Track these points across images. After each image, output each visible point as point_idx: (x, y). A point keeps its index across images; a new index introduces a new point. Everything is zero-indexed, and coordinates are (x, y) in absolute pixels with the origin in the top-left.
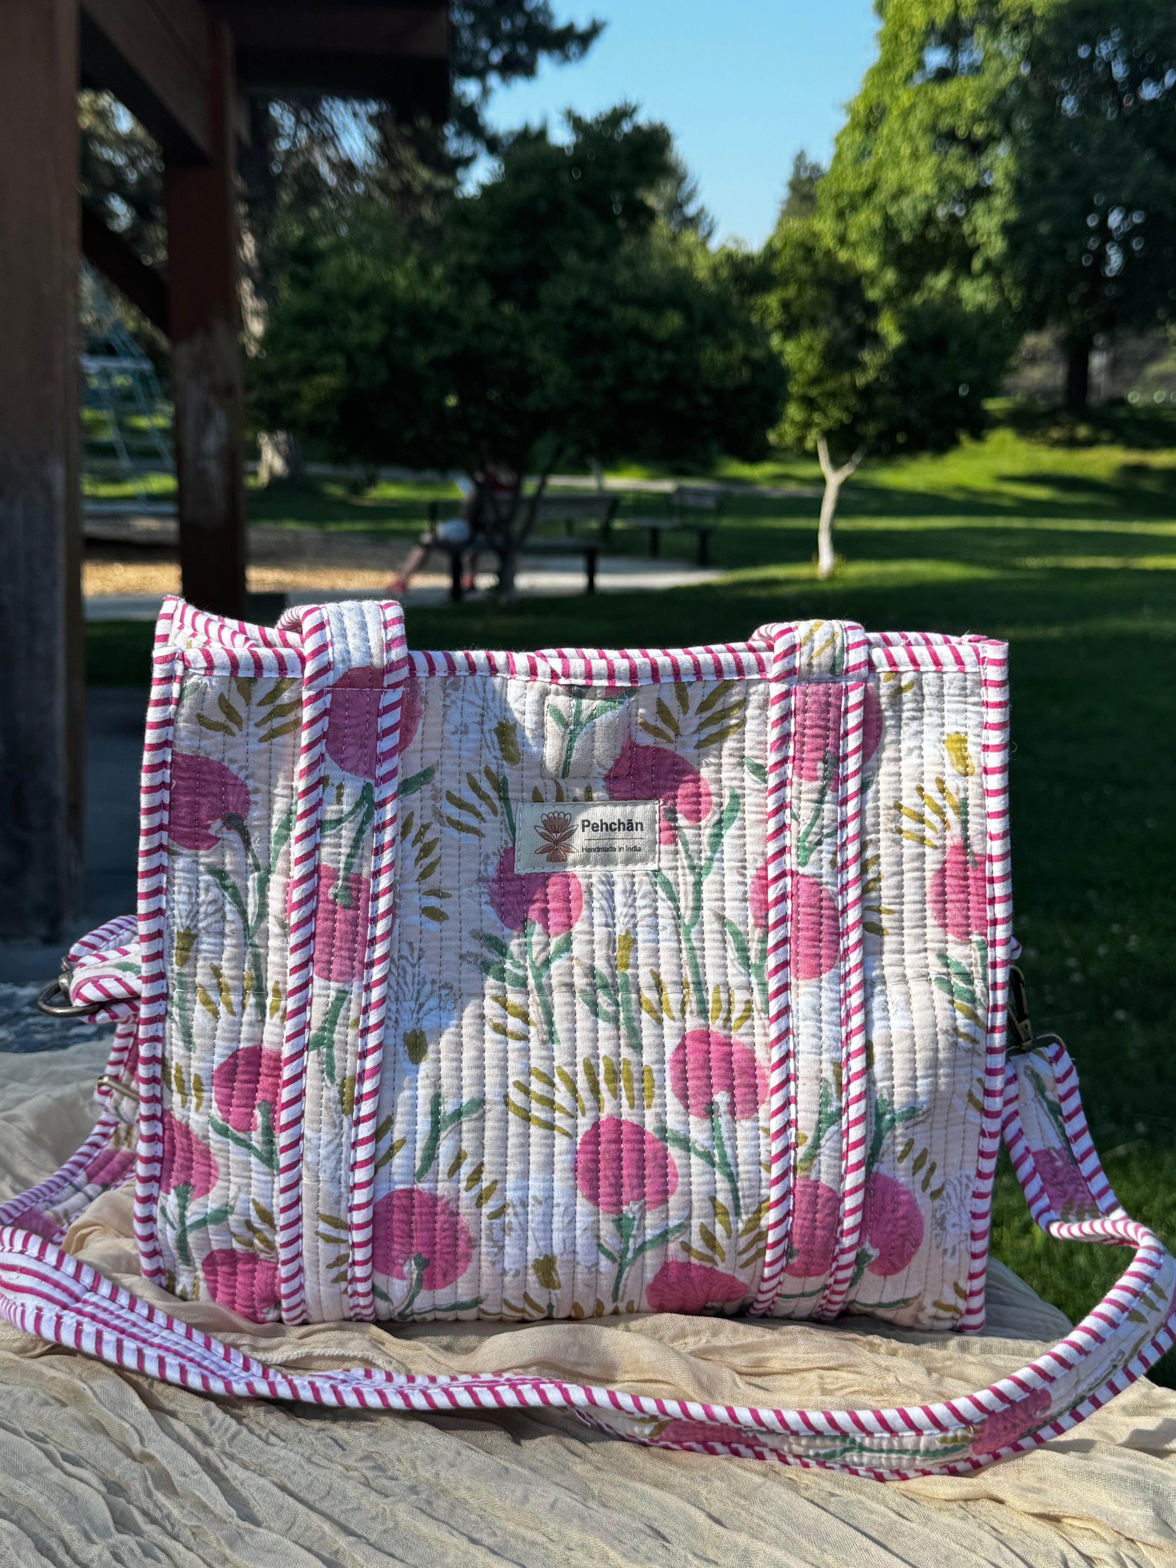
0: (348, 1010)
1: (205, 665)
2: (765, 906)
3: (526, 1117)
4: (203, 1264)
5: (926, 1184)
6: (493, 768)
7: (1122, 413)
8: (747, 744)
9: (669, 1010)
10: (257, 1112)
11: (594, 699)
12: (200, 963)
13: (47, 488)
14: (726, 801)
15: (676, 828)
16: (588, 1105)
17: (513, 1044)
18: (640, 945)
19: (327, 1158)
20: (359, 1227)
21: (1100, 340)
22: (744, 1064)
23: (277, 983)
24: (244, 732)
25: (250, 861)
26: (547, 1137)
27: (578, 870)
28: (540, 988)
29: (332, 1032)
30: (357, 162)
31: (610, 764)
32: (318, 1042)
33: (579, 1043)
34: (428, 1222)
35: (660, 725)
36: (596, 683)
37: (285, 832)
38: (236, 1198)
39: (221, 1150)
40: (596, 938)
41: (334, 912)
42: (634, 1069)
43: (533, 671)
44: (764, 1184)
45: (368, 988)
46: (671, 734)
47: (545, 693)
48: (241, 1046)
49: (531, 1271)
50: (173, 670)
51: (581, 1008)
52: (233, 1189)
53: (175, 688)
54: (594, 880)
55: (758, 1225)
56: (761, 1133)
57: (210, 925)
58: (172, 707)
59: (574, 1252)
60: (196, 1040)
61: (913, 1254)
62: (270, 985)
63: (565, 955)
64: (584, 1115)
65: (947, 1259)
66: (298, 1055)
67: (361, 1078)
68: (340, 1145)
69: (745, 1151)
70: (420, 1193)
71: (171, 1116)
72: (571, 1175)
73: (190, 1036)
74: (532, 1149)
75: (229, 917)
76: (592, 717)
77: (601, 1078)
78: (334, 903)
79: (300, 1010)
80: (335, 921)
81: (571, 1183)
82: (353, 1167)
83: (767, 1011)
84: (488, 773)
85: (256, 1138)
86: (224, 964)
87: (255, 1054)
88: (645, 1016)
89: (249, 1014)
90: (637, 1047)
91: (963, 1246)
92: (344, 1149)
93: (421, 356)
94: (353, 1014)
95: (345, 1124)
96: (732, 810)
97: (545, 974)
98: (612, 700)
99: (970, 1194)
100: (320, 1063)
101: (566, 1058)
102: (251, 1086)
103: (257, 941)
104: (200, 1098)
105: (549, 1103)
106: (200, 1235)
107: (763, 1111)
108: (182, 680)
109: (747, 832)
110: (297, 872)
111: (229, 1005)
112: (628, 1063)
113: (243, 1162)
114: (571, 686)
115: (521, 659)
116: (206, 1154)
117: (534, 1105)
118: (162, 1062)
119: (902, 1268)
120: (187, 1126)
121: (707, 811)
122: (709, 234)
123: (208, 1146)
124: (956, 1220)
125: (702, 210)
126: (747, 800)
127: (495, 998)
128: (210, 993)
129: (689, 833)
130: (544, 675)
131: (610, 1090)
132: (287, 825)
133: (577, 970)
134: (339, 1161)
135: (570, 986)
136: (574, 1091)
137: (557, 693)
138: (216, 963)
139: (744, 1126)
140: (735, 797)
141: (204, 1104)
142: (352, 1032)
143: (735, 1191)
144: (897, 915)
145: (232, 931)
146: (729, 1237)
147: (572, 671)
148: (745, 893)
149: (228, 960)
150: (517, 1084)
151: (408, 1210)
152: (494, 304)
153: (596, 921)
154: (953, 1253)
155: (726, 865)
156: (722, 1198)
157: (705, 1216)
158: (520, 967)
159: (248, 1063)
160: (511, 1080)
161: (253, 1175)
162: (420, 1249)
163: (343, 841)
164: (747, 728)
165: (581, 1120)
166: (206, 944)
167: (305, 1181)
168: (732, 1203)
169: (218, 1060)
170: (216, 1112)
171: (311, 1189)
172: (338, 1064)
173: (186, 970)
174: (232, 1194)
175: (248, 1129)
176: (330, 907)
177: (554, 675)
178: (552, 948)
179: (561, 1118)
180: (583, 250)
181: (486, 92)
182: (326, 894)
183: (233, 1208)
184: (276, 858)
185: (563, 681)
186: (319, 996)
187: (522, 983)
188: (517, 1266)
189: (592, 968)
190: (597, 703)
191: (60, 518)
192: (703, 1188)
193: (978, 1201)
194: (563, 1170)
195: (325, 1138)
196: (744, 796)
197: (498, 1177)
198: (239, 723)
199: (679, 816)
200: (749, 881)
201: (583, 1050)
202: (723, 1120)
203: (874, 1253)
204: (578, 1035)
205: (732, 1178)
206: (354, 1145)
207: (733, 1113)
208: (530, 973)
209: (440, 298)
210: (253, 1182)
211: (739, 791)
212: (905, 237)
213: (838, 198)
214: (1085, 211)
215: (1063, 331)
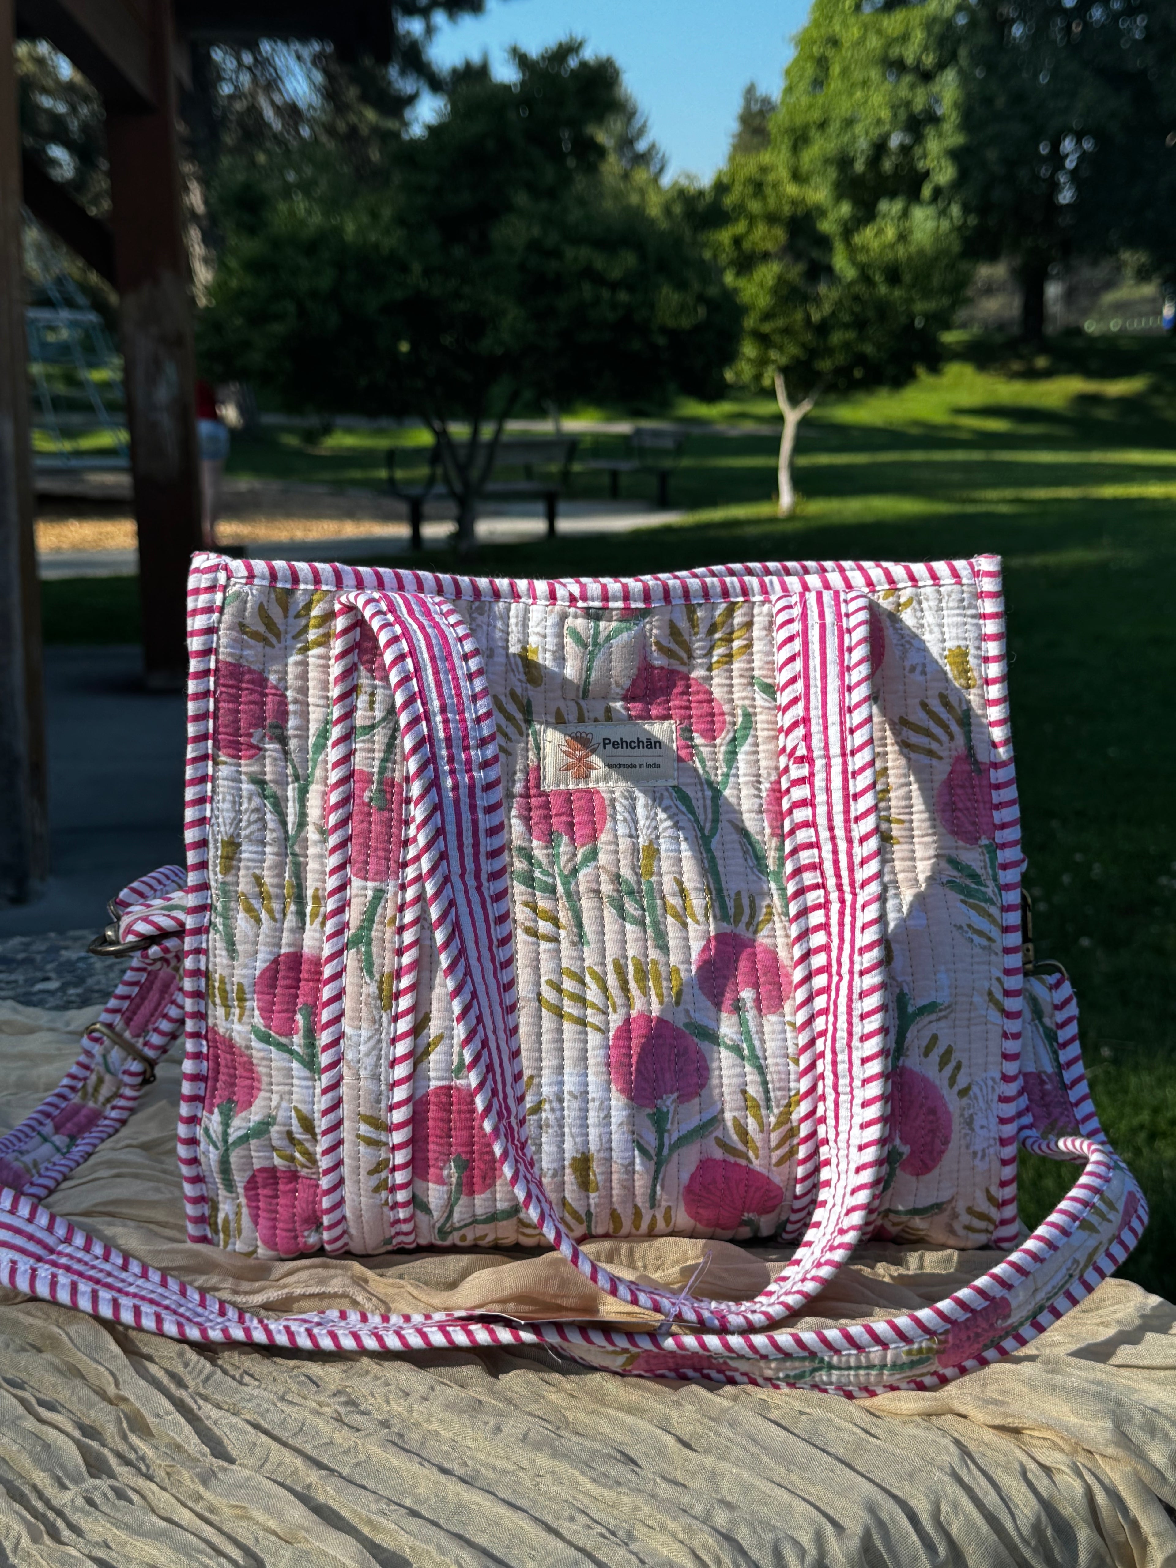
0: (385, 908)
1: (246, 574)
2: (780, 816)
3: (559, 1013)
4: (246, 1189)
5: (952, 1081)
6: (519, 691)
7: (1079, 343)
8: (756, 664)
9: (693, 915)
10: (299, 1017)
11: (610, 620)
12: (242, 873)
14: (740, 720)
15: (693, 747)
16: (619, 1001)
17: (544, 946)
18: (663, 854)
19: (368, 1055)
20: (400, 1126)
21: (1054, 270)
22: (767, 963)
23: (317, 889)
24: (282, 645)
25: (289, 771)
26: (580, 1033)
27: (602, 786)
28: (569, 894)
29: (370, 929)
30: (302, 104)
31: (627, 683)
32: (356, 941)
33: (608, 945)
34: (467, 1120)
35: (674, 646)
36: (612, 605)
37: (322, 741)
38: (278, 1107)
39: (263, 1059)
40: (621, 847)
41: (370, 815)
42: (662, 969)
43: (553, 596)
44: (792, 1077)
45: (403, 887)
46: (684, 655)
47: (564, 616)
48: (283, 951)
49: (568, 1171)
50: (216, 579)
51: (609, 913)
52: (275, 1098)
53: (219, 597)
54: (617, 795)
55: (789, 1120)
56: (787, 1027)
57: (252, 833)
58: (216, 616)
59: (611, 1149)
60: (239, 948)
61: (943, 1152)
62: (310, 893)
63: (591, 864)
64: (615, 1011)
65: (977, 1162)
66: (338, 954)
67: (398, 974)
68: (380, 1041)
69: (773, 1044)
70: (458, 1089)
71: (216, 1033)
72: (604, 1069)
73: (233, 944)
74: (566, 1045)
75: (271, 825)
76: (609, 638)
77: (630, 977)
78: (369, 805)
79: (340, 911)
80: (370, 823)
81: (606, 1077)
82: (393, 1063)
83: (787, 914)
84: (513, 695)
85: (298, 1041)
86: (266, 873)
87: (296, 959)
88: (670, 920)
89: (290, 921)
90: (664, 948)
91: (992, 1150)
92: (384, 1045)
93: (372, 302)
94: (390, 912)
95: (385, 1019)
96: (745, 728)
97: (573, 882)
98: (627, 621)
99: (996, 1098)
100: (359, 961)
101: (596, 958)
102: (293, 991)
103: (297, 849)
104: (242, 1008)
105: (581, 1000)
106: (243, 1153)
107: (788, 1007)
108: (225, 588)
109: (761, 748)
110: (334, 776)
111: (270, 912)
112: (655, 963)
113: (284, 1069)
114: (589, 608)
115: (541, 586)
116: (249, 1066)
117: (566, 1002)
118: (207, 975)
119: (933, 1167)
120: (231, 1039)
121: (722, 730)
122: (661, 170)
123: (251, 1056)
124: (984, 1122)
125: (653, 146)
126: (759, 718)
127: (526, 904)
128: (252, 901)
129: (705, 750)
130: (563, 600)
131: (640, 988)
132: (324, 734)
133: (603, 878)
134: (379, 1057)
135: (598, 892)
136: (605, 989)
137: (576, 616)
138: (257, 872)
139: (771, 1021)
140: (747, 716)
141: (247, 1013)
142: (389, 931)
143: (765, 1083)
144: (907, 825)
145: (274, 840)
146: (762, 1131)
147: (589, 594)
148: (761, 805)
149: (270, 868)
150: (550, 983)
151: (447, 1107)
152: (444, 247)
153: (620, 832)
154: (983, 1156)
155: (741, 780)
156: (754, 1090)
157: (738, 1109)
158: (548, 874)
159: (290, 969)
160: (543, 979)
161: (295, 1081)
162: (460, 1149)
163: (377, 746)
164: (755, 649)
165: (612, 1017)
166: (247, 852)
167: (347, 1080)
168: (762, 1095)
169: (260, 965)
170: (258, 1020)
171: (351, 1088)
172: (376, 961)
173: (230, 879)
174: (274, 1104)
175: (290, 1032)
176: (366, 809)
177: (573, 599)
178: (579, 859)
179: (593, 1015)
180: (532, 189)
181: (430, 30)
182: (361, 797)
183: (274, 1118)
184: (314, 768)
185: (580, 604)
186: (357, 896)
187: (551, 890)
188: (555, 1165)
189: (618, 876)
190: (614, 624)
191: (12, 475)
192: (735, 1081)
193: (1004, 1106)
194: (597, 1064)
195: (365, 1034)
196: (755, 714)
197: (534, 1072)
198: (278, 636)
199: (695, 735)
200: (764, 794)
201: (612, 951)
202: (751, 1015)
203: (906, 1150)
204: (607, 937)
205: (761, 1070)
206: (393, 1041)
207: (760, 1010)
208: (558, 881)
209: (391, 241)
210: (295, 1089)
211: (750, 710)
212: (859, 166)
213: (791, 130)
214: (1036, 138)
215: (1018, 261)
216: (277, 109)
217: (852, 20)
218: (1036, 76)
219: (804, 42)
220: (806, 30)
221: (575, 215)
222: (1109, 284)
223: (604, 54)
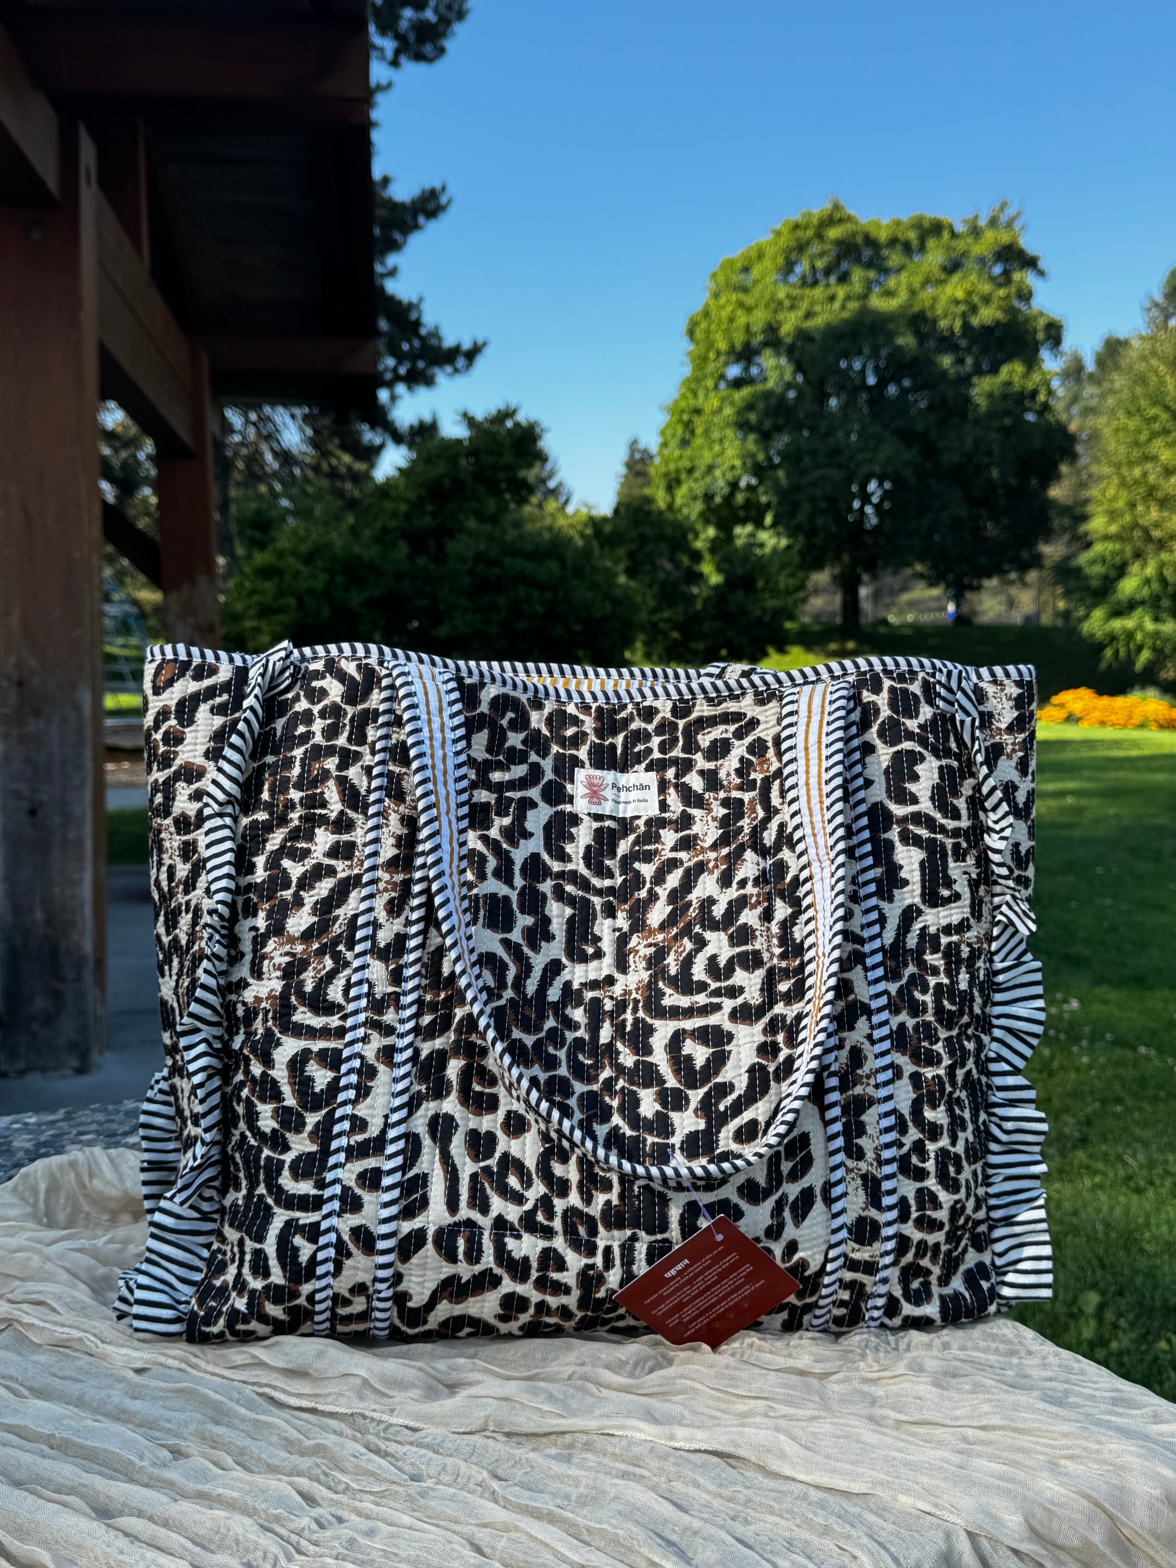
7: (882, 630)
13: (77, 708)
21: (865, 577)
30: (295, 451)
93: (356, 598)
122: (567, 502)
125: (560, 485)
152: (411, 557)
180: (479, 516)
181: (394, 398)
191: (89, 732)
209: (371, 553)
212: (718, 500)
213: (666, 475)
214: (849, 480)
215: (837, 570)
216: (276, 454)
217: (712, 394)
218: (848, 435)
219: (675, 411)
220: (676, 402)
221: (512, 534)
222: (905, 589)
223: (532, 419)
